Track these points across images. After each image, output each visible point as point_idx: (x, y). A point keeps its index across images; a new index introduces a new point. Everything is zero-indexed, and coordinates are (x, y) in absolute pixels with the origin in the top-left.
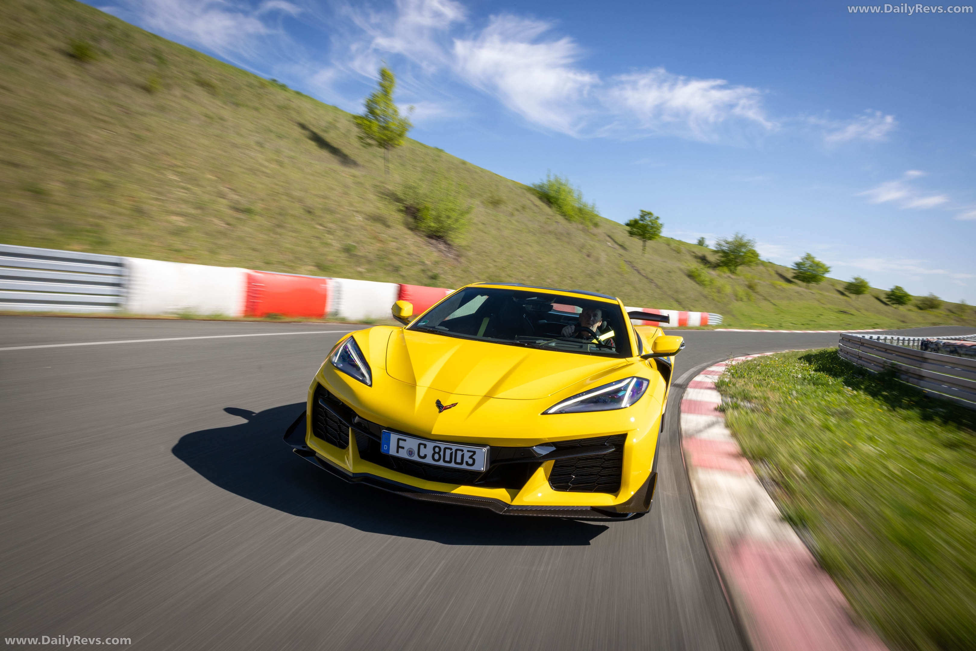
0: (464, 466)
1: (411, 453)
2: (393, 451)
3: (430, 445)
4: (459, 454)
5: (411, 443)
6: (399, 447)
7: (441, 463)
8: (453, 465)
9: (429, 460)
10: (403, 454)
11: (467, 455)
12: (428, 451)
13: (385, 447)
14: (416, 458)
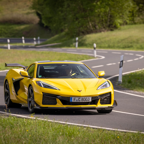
0: (88, 101)
1: (77, 100)
2: (73, 101)
3: (81, 98)
4: (87, 99)
5: (77, 98)
6: (74, 100)
7: (83, 101)
8: (85, 101)
9: (81, 101)
10: (75, 101)
11: (88, 99)
12: (81, 99)
13: (71, 100)
14: (78, 101)
